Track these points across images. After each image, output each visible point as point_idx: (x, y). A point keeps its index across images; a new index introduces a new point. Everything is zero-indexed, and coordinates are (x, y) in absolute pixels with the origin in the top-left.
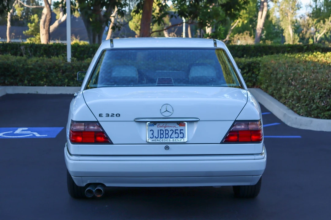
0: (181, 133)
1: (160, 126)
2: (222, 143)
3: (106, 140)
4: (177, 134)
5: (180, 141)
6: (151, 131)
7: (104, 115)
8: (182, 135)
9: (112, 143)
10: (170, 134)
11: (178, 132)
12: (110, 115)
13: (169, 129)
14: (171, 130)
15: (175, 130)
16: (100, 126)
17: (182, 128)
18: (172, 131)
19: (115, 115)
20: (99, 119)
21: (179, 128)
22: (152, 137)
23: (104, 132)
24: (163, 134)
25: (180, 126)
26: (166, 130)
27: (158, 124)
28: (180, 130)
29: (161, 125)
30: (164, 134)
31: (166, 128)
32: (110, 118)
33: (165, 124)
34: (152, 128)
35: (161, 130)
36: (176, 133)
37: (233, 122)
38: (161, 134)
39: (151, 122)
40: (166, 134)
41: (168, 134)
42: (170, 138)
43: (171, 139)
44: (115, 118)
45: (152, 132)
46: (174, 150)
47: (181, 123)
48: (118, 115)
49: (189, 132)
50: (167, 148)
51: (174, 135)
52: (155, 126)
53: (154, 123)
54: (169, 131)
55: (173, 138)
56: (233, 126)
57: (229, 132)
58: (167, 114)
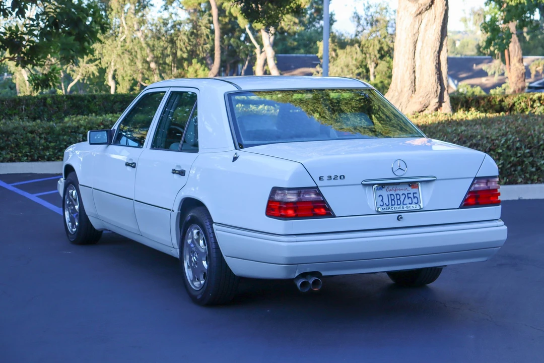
0: (414, 197)
1: (389, 189)
2: (461, 207)
3: (329, 213)
4: (410, 199)
5: (415, 209)
6: (379, 196)
7: (325, 178)
8: (415, 200)
9: (334, 216)
10: (402, 200)
11: (411, 196)
12: (333, 177)
13: (400, 193)
14: (403, 194)
15: (408, 194)
16: (319, 194)
17: (415, 190)
18: (404, 196)
19: (339, 178)
20: (319, 183)
21: (411, 190)
22: (382, 204)
23: (324, 201)
24: (394, 200)
25: (412, 188)
26: (396, 194)
27: (386, 187)
28: (414, 193)
29: (391, 188)
30: (396, 200)
31: (397, 192)
32: (333, 182)
33: (395, 186)
34: (379, 192)
35: (391, 195)
36: (408, 198)
37: (473, 179)
38: (392, 200)
39: (379, 184)
40: (397, 199)
41: (399, 199)
42: (403, 204)
43: (405, 206)
44: (339, 182)
45: (381, 198)
46: (408, 220)
47: (413, 184)
48: (342, 177)
49: (425, 195)
50: (399, 218)
51: (407, 201)
52: (384, 190)
53: (382, 186)
54: (401, 195)
55: (406, 204)
56: (472, 184)
57: (469, 192)
58: (399, 173)
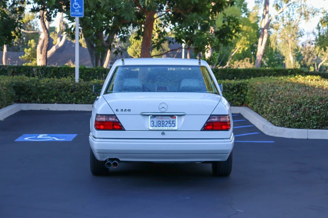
0: (173, 123)
1: (159, 118)
2: (201, 130)
3: (121, 128)
4: (170, 124)
5: (172, 129)
6: (152, 121)
7: (120, 110)
8: (173, 125)
9: (125, 130)
10: (165, 124)
11: (171, 122)
12: (124, 110)
13: (165, 120)
14: (166, 121)
15: (169, 121)
16: (117, 118)
17: (173, 120)
18: (167, 122)
19: (127, 110)
20: (116, 113)
21: (171, 119)
22: (153, 126)
23: (119, 122)
24: (160, 124)
25: (172, 118)
26: (162, 121)
27: (157, 117)
28: (173, 121)
29: (159, 117)
30: (161, 124)
31: (163, 120)
32: (123, 112)
33: (162, 117)
34: (153, 119)
35: (159, 121)
36: (169, 123)
37: (209, 116)
38: (159, 124)
39: (153, 115)
40: (162, 124)
41: (164, 124)
42: (166, 126)
43: (166, 128)
44: (127, 112)
45: (153, 122)
46: (168, 135)
47: (172, 116)
48: (129, 110)
49: (179, 123)
50: (163, 134)
51: (168, 125)
52: (155, 118)
53: (154, 116)
54: (165, 122)
55: (167, 127)
56: (209, 118)
57: (207, 122)
58: (163, 110)
